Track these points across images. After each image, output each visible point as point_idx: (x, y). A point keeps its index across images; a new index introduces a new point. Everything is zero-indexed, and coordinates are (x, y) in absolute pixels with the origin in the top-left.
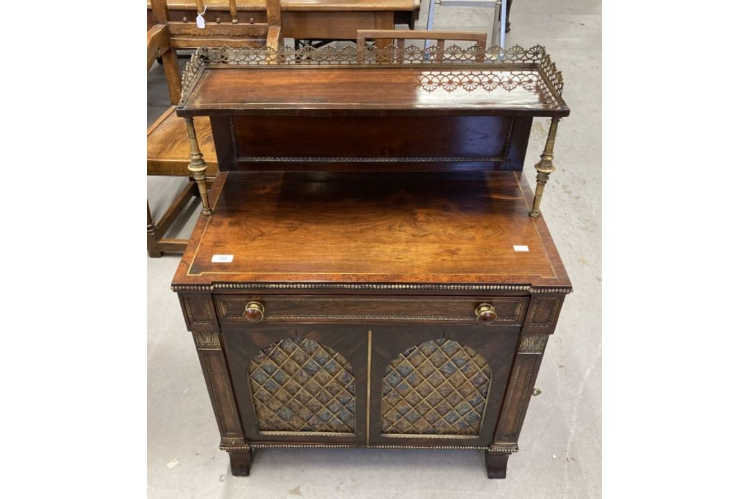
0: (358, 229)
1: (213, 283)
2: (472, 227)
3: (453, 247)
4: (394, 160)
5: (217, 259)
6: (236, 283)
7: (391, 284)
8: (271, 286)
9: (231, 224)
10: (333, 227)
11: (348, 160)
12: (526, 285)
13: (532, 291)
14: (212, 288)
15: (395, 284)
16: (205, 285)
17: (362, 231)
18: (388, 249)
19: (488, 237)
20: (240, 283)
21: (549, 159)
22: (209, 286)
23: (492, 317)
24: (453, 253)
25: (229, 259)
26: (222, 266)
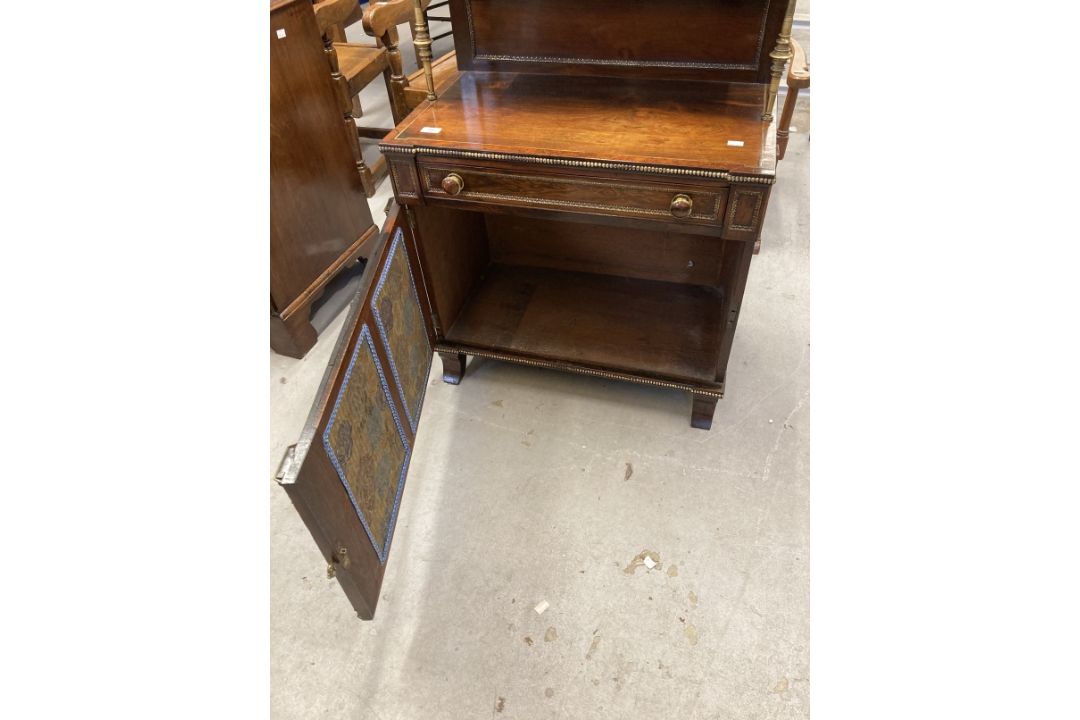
0: (571, 118)
1: (415, 147)
2: (691, 124)
3: (662, 138)
4: (632, 64)
5: (425, 130)
6: (436, 148)
7: (583, 160)
8: (466, 154)
9: (451, 108)
10: (546, 116)
11: (584, 61)
12: (725, 172)
13: (729, 178)
14: (414, 150)
15: (587, 161)
16: (408, 148)
17: (574, 120)
18: (594, 134)
19: (704, 133)
20: (439, 149)
21: (787, 42)
22: (412, 148)
23: (686, 208)
24: (660, 142)
25: (436, 130)
26: (427, 135)
